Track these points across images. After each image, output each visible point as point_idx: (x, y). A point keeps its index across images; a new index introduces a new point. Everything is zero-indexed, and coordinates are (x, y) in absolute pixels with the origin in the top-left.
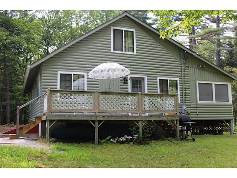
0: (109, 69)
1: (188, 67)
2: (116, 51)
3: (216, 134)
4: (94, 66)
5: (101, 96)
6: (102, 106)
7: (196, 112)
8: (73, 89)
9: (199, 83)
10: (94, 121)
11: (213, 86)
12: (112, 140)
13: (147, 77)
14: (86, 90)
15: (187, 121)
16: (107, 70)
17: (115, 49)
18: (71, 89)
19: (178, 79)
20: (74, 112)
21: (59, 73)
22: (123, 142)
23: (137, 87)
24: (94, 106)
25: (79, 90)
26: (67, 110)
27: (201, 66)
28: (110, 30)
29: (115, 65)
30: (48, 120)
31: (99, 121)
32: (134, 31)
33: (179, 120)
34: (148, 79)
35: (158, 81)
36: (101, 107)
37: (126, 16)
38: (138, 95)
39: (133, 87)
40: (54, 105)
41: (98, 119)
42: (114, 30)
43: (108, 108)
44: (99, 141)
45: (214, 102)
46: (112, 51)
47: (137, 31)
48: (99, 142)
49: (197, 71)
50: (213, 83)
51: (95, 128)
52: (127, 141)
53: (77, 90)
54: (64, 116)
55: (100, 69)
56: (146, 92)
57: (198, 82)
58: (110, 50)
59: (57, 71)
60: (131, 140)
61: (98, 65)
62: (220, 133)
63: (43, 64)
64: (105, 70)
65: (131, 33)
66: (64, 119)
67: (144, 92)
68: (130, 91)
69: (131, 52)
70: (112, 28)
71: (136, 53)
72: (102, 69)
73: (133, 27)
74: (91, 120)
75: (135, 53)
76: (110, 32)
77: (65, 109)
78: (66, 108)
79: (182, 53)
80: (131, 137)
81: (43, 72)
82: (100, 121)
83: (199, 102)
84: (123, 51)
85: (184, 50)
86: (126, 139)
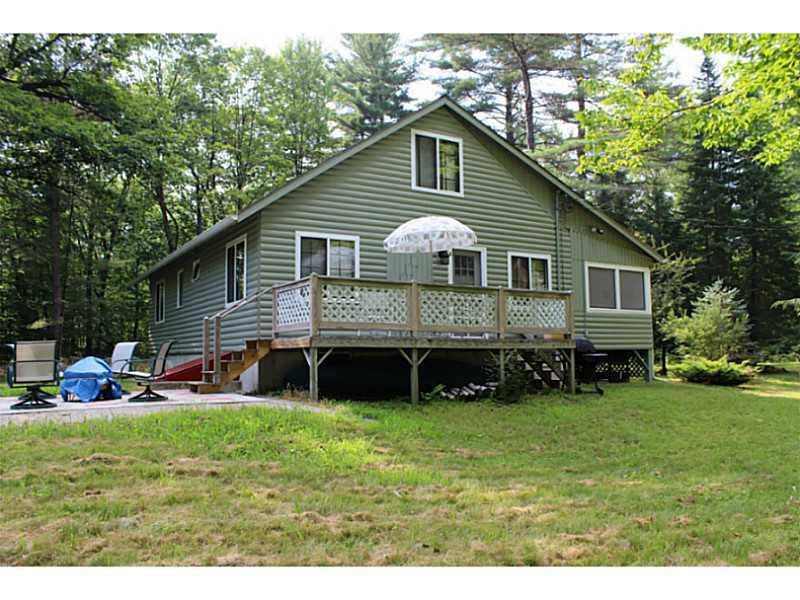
0: (444, 232)
1: (569, 230)
2: (424, 186)
3: (619, 381)
4: (396, 224)
5: (422, 293)
6: (425, 315)
7: (584, 333)
8: (331, 274)
9: (590, 268)
10: (409, 351)
11: (617, 274)
12: (444, 394)
13: (488, 249)
14: (357, 276)
15: (589, 352)
16: (438, 235)
17: (419, 185)
18: (325, 274)
19: (548, 257)
20: (357, 330)
21: (299, 234)
22: (469, 399)
23: (465, 273)
24: (410, 315)
25: (343, 277)
26: (353, 324)
27: (594, 230)
28: (410, 137)
29: (452, 224)
30: (314, 348)
31: (419, 349)
32: (459, 141)
33: (575, 350)
34: (488, 255)
35: (509, 260)
36: (422, 320)
37: (445, 106)
38: (496, 292)
39: (457, 272)
40: (327, 312)
41: (418, 346)
42: (418, 136)
43: (430, 320)
44: (420, 395)
45: (618, 310)
46: (414, 187)
47: (467, 144)
48: (421, 399)
49: (586, 238)
50: (617, 268)
51: (411, 366)
52: (478, 397)
53: (349, 278)
54: (349, 338)
55: (421, 230)
56: (485, 284)
57: (587, 264)
58: (410, 184)
59: (294, 231)
60: (485, 395)
61: (405, 222)
62: (625, 378)
63: (263, 213)
64: (434, 235)
65: (454, 147)
66: (348, 345)
67: (481, 284)
68: (451, 282)
69: (451, 190)
70: (414, 132)
71: (465, 193)
72: (426, 232)
73: (456, 131)
74: (403, 349)
75: (461, 194)
76: (410, 142)
77: (348, 323)
78: (351, 320)
79: (557, 199)
80: (483, 388)
81: (263, 231)
82: (421, 351)
83: (589, 309)
84: (435, 187)
85: (563, 192)
86: (477, 391)
